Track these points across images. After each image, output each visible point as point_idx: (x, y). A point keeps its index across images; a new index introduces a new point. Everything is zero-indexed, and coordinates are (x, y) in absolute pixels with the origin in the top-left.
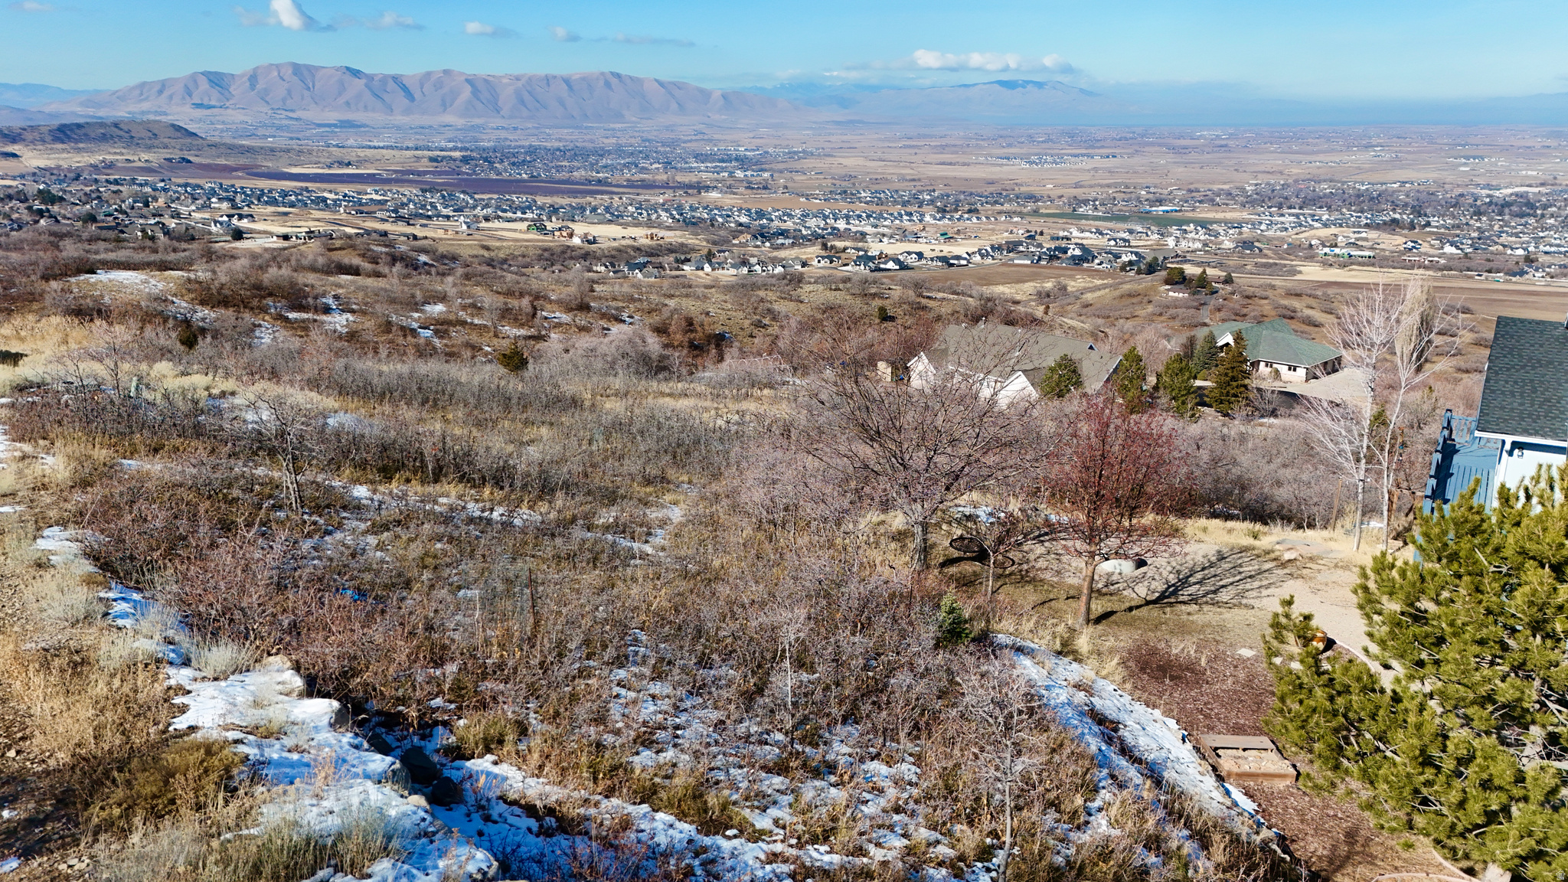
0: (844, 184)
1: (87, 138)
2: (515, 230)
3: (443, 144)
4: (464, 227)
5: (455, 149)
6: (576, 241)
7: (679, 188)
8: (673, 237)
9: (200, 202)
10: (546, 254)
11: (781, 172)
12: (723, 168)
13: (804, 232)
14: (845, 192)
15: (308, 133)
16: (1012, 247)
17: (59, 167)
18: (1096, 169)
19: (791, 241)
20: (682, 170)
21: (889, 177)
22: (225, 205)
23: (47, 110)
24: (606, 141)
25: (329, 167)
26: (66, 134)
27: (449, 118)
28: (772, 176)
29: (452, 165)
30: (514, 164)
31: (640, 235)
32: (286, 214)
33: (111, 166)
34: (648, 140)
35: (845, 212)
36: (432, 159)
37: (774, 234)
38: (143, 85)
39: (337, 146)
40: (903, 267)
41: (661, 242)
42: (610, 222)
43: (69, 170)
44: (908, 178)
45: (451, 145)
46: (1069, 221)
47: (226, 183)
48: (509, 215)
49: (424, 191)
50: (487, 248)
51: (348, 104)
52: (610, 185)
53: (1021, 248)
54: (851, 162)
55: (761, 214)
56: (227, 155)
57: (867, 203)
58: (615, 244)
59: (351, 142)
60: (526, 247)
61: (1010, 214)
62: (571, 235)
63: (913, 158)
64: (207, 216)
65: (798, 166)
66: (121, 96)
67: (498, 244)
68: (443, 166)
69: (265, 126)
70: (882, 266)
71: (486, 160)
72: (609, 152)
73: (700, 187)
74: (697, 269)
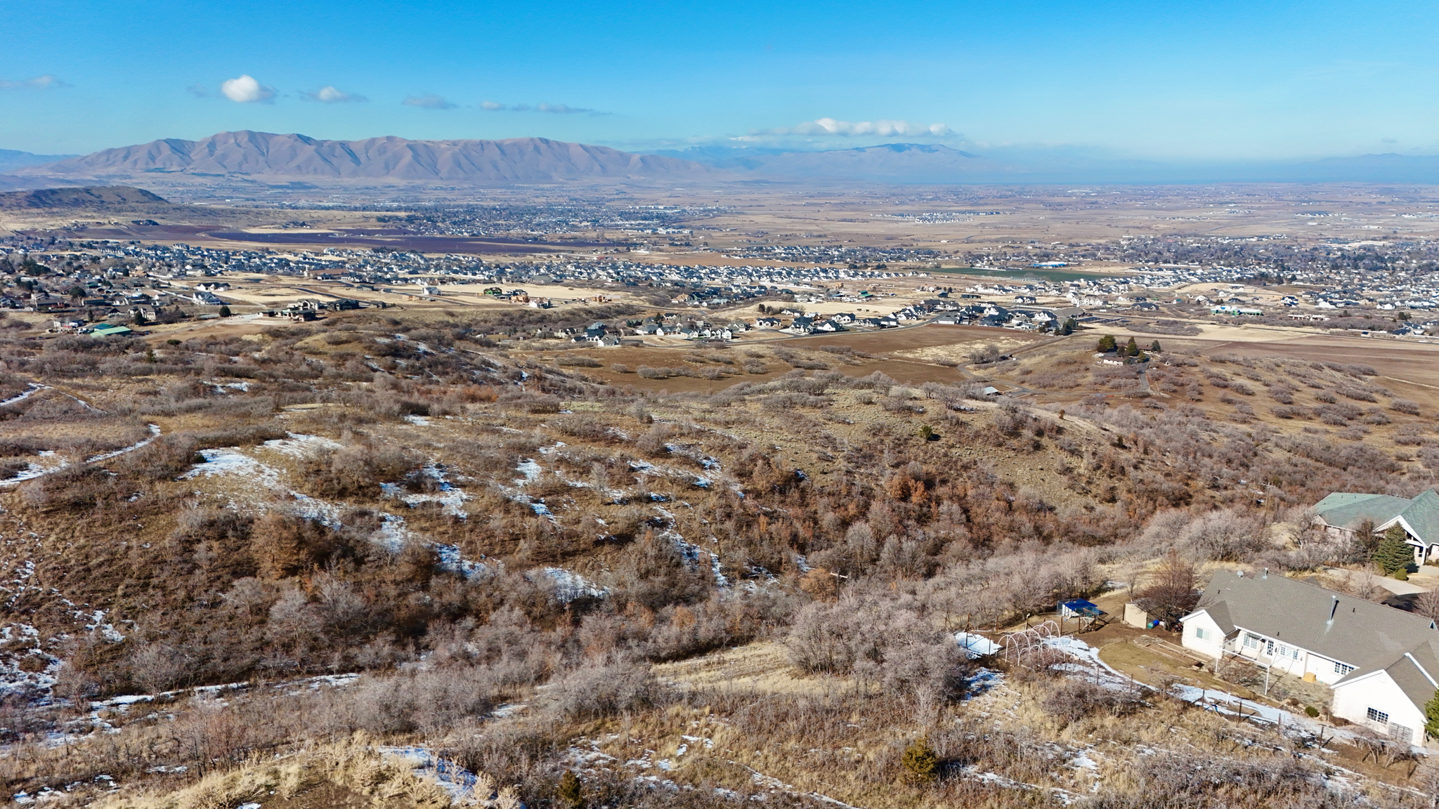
0: (758, 240)
1: (61, 203)
2: (473, 294)
3: (388, 204)
4: (426, 292)
5: (399, 209)
6: (533, 305)
7: (609, 245)
8: (618, 298)
9: (175, 270)
10: (506, 319)
11: (699, 229)
12: (645, 225)
13: (735, 291)
14: (761, 249)
15: (262, 194)
16: (931, 305)
17: (34, 231)
18: (983, 225)
19: (726, 301)
20: (608, 227)
21: (798, 233)
22: (199, 273)
23: (20, 174)
24: (537, 200)
25: (285, 228)
26: (41, 199)
27: (391, 180)
28: (691, 232)
29: (399, 224)
30: (455, 223)
31: (588, 297)
32: (257, 281)
33: (83, 229)
34: (575, 200)
35: (765, 269)
36: (380, 219)
37: (708, 293)
38: (109, 151)
39: (290, 206)
40: (839, 328)
41: (609, 304)
42: (556, 282)
43: (44, 233)
44: (815, 234)
45: (395, 205)
46: (970, 277)
47: (193, 245)
48: (461, 276)
49: (376, 251)
50: (451, 314)
51: (299, 167)
52: (545, 243)
53: (939, 307)
54: (762, 220)
55: (690, 273)
56: (190, 218)
57: (783, 259)
58: (568, 307)
59: (302, 203)
60: (488, 312)
61: (916, 270)
62: (527, 300)
63: (817, 216)
64: (184, 284)
65: (713, 223)
66: (89, 162)
67: (461, 310)
68: (391, 226)
69: (223, 188)
70: (819, 328)
71: (429, 219)
72: (541, 211)
73: (629, 245)
74: (650, 333)
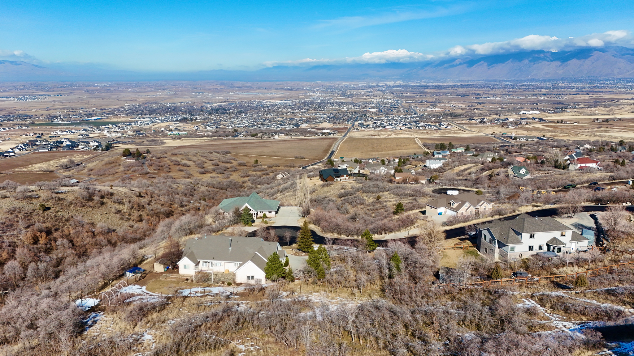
16: (33, 143)
18: (54, 101)
46: (52, 127)
53: (37, 143)
61: (21, 125)
